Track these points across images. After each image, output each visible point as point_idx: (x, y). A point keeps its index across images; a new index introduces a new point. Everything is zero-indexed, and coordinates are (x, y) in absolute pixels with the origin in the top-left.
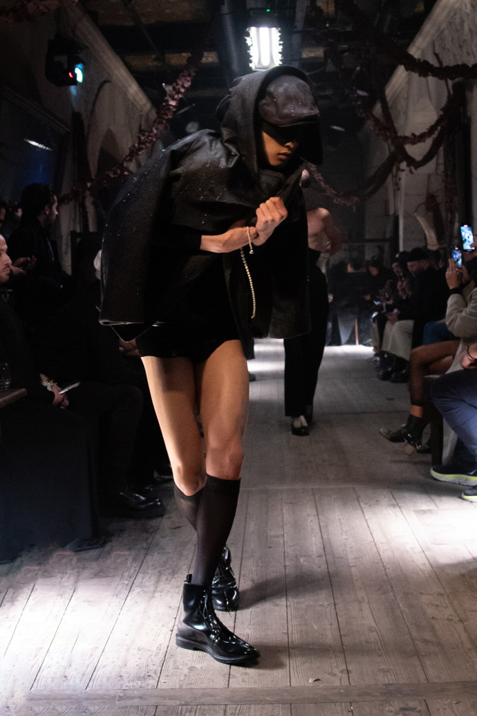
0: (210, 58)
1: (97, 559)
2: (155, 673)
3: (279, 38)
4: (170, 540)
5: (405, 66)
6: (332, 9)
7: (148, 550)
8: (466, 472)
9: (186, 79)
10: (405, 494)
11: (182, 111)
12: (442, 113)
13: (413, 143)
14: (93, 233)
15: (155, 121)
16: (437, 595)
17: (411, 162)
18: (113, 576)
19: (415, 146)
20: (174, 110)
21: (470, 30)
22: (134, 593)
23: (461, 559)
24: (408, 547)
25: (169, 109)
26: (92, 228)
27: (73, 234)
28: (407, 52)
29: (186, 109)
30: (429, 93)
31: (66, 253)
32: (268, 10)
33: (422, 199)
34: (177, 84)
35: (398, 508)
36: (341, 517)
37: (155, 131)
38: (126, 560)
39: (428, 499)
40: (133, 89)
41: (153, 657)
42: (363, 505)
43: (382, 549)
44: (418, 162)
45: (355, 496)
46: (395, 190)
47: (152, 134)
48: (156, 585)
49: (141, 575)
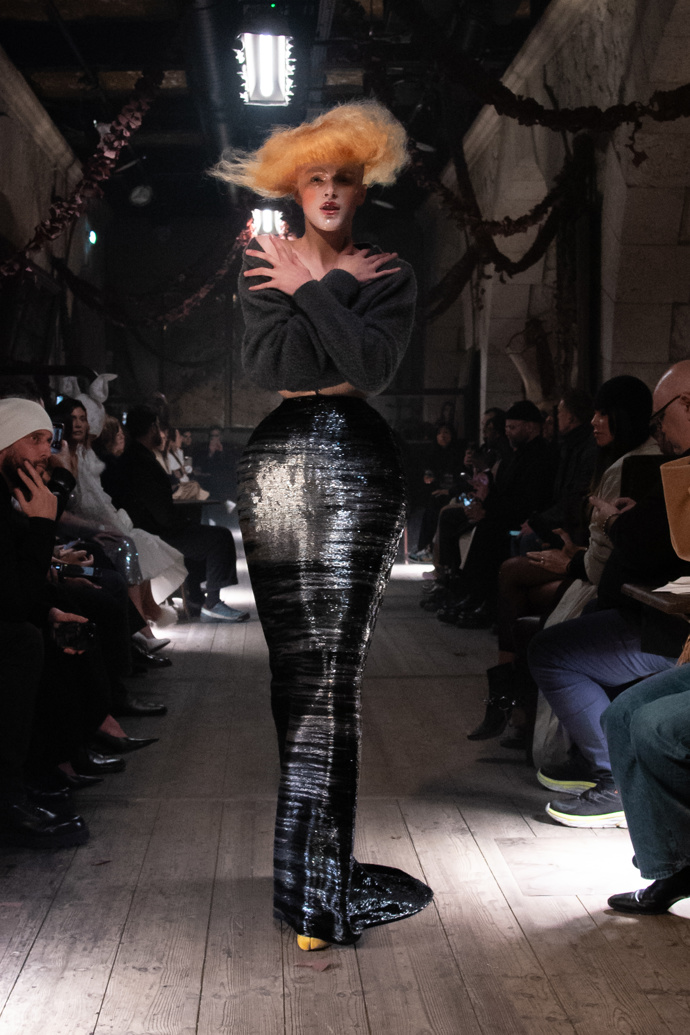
0: (173, 80)
3: (290, 53)
4: (92, 883)
5: (496, 108)
6: (378, 5)
7: (55, 897)
9: (133, 116)
11: (125, 167)
13: (507, 234)
15: (79, 185)
16: (532, 978)
17: (506, 266)
19: (509, 237)
20: (112, 166)
21: (604, 48)
22: (30, 970)
23: (571, 918)
24: (485, 900)
25: (104, 165)
28: (501, 83)
29: (133, 163)
30: (535, 151)
32: (273, 6)
33: (520, 327)
34: (119, 124)
35: (469, 835)
36: (375, 849)
37: (80, 202)
38: (18, 916)
39: (519, 820)
40: (44, 127)
43: (441, 902)
44: (515, 264)
45: (400, 816)
46: (474, 311)
47: (73, 206)
48: (67, 959)
49: (41, 941)
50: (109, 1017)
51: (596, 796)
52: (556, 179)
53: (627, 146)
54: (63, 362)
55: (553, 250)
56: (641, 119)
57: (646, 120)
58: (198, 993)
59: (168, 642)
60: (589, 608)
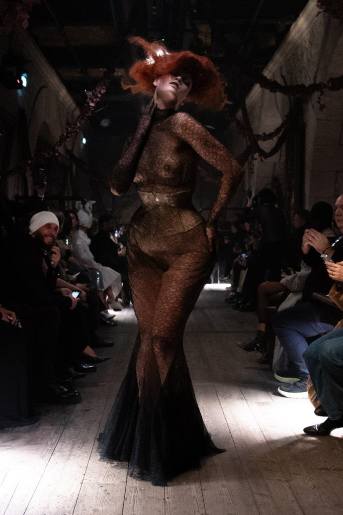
0: (120, 72)
1: (29, 431)
2: (69, 513)
4: (82, 419)
5: (260, 84)
6: (209, 40)
7: (66, 425)
9: (102, 88)
10: (250, 391)
11: (98, 110)
12: (285, 119)
13: (264, 140)
15: (79, 117)
16: (271, 462)
17: (263, 154)
18: (40, 444)
19: (265, 142)
20: (93, 109)
21: (308, 60)
22: (55, 456)
24: (251, 428)
25: (89, 109)
28: (262, 74)
29: (101, 109)
30: (277, 104)
32: (163, 40)
33: (269, 181)
34: (96, 91)
35: (245, 400)
36: (204, 406)
37: (79, 125)
38: (50, 432)
39: (266, 394)
40: (63, 92)
41: (68, 502)
43: (232, 429)
44: (267, 153)
45: (215, 391)
46: (249, 173)
47: (76, 127)
48: (71, 451)
49: (60, 443)
50: (89, 476)
51: (300, 384)
52: (285, 116)
54: (71, 195)
55: (284, 148)
56: (323, 90)
57: (325, 90)
59: (114, 316)
60: (298, 302)
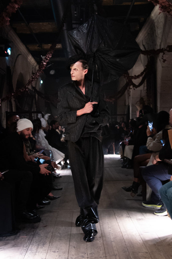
0: (59, 46)
1: (14, 239)
4: (43, 231)
7: (34, 235)
8: (156, 204)
9: (50, 55)
10: (133, 212)
11: (48, 66)
12: (146, 67)
13: (135, 79)
14: (14, 112)
15: (38, 70)
16: (145, 253)
17: (135, 86)
18: (20, 246)
19: (136, 80)
20: (45, 66)
22: (28, 253)
23: (154, 238)
24: (134, 234)
25: (43, 66)
26: (14, 110)
27: (7, 112)
29: (50, 65)
30: (141, 60)
31: (4, 119)
33: (139, 100)
34: (47, 57)
35: (130, 218)
36: (108, 222)
37: (38, 74)
38: (25, 239)
39: (141, 214)
42: (116, 217)
43: (124, 234)
44: (137, 85)
45: (113, 213)
46: (128, 96)
47: (37, 75)
48: (37, 250)
49: (31, 246)
52: (146, 66)
53: (161, 58)
54: (35, 110)
55: (145, 82)
56: (165, 52)
57: (166, 52)
58: (67, 257)
59: (60, 174)
